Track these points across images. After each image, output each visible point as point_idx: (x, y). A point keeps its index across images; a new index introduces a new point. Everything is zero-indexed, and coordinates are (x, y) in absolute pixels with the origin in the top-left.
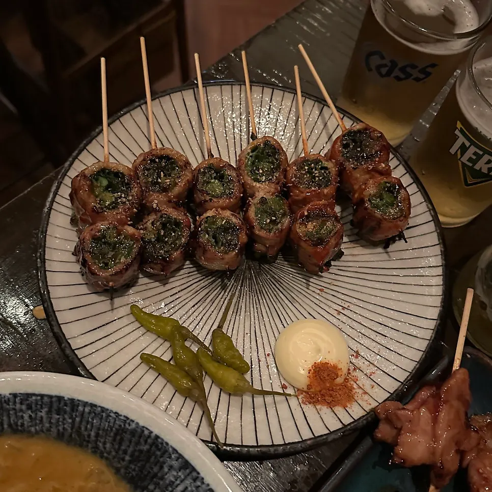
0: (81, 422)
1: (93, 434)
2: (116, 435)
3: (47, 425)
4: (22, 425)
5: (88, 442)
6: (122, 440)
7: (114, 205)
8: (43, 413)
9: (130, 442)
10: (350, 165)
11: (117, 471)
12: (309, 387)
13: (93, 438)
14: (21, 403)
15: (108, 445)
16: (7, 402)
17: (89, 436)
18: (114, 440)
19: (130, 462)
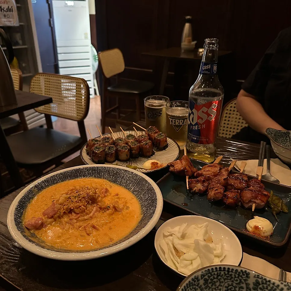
0: (100, 171)
1: (103, 174)
2: (108, 172)
3: (92, 174)
4: (86, 175)
5: (102, 176)
6: (110, 173)
7: (98, 144)
8: (90, 172)
9: (112, 172)
10: (150, 133)
11: (110, 181)
12: (152, 167)
13: (103, 175)
14: (86, 170)
15: (107, 176)
16: (82, 169)
17: (102, 175)
18: (108, 174)
19: (113, 177)
